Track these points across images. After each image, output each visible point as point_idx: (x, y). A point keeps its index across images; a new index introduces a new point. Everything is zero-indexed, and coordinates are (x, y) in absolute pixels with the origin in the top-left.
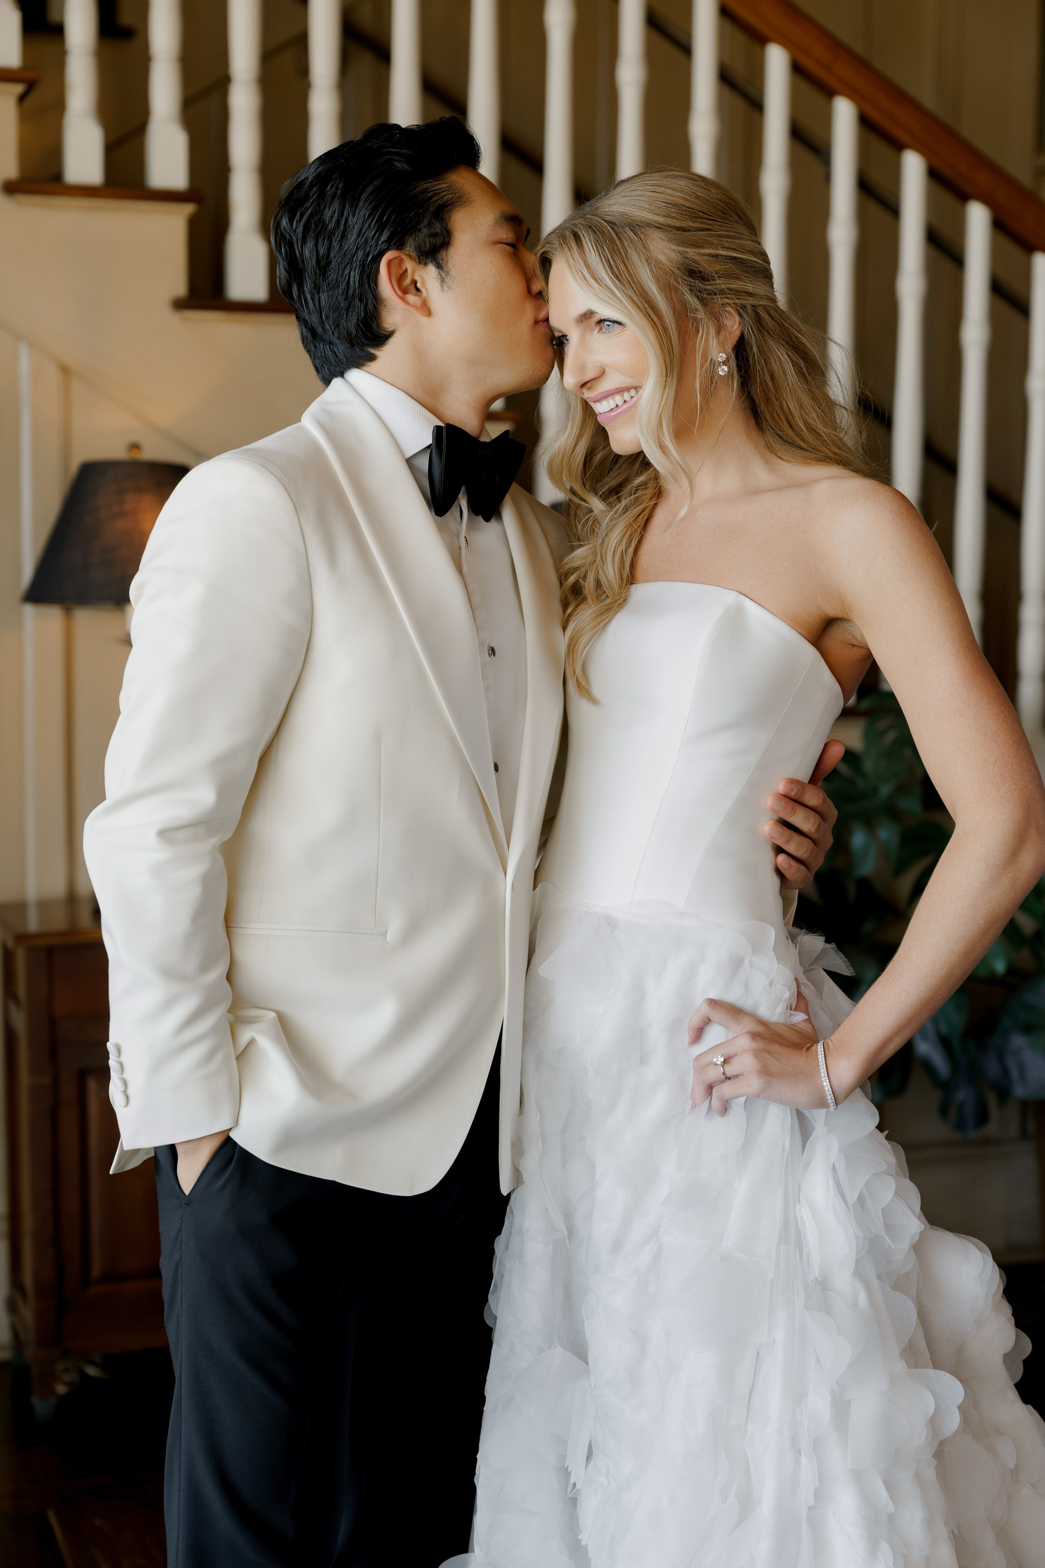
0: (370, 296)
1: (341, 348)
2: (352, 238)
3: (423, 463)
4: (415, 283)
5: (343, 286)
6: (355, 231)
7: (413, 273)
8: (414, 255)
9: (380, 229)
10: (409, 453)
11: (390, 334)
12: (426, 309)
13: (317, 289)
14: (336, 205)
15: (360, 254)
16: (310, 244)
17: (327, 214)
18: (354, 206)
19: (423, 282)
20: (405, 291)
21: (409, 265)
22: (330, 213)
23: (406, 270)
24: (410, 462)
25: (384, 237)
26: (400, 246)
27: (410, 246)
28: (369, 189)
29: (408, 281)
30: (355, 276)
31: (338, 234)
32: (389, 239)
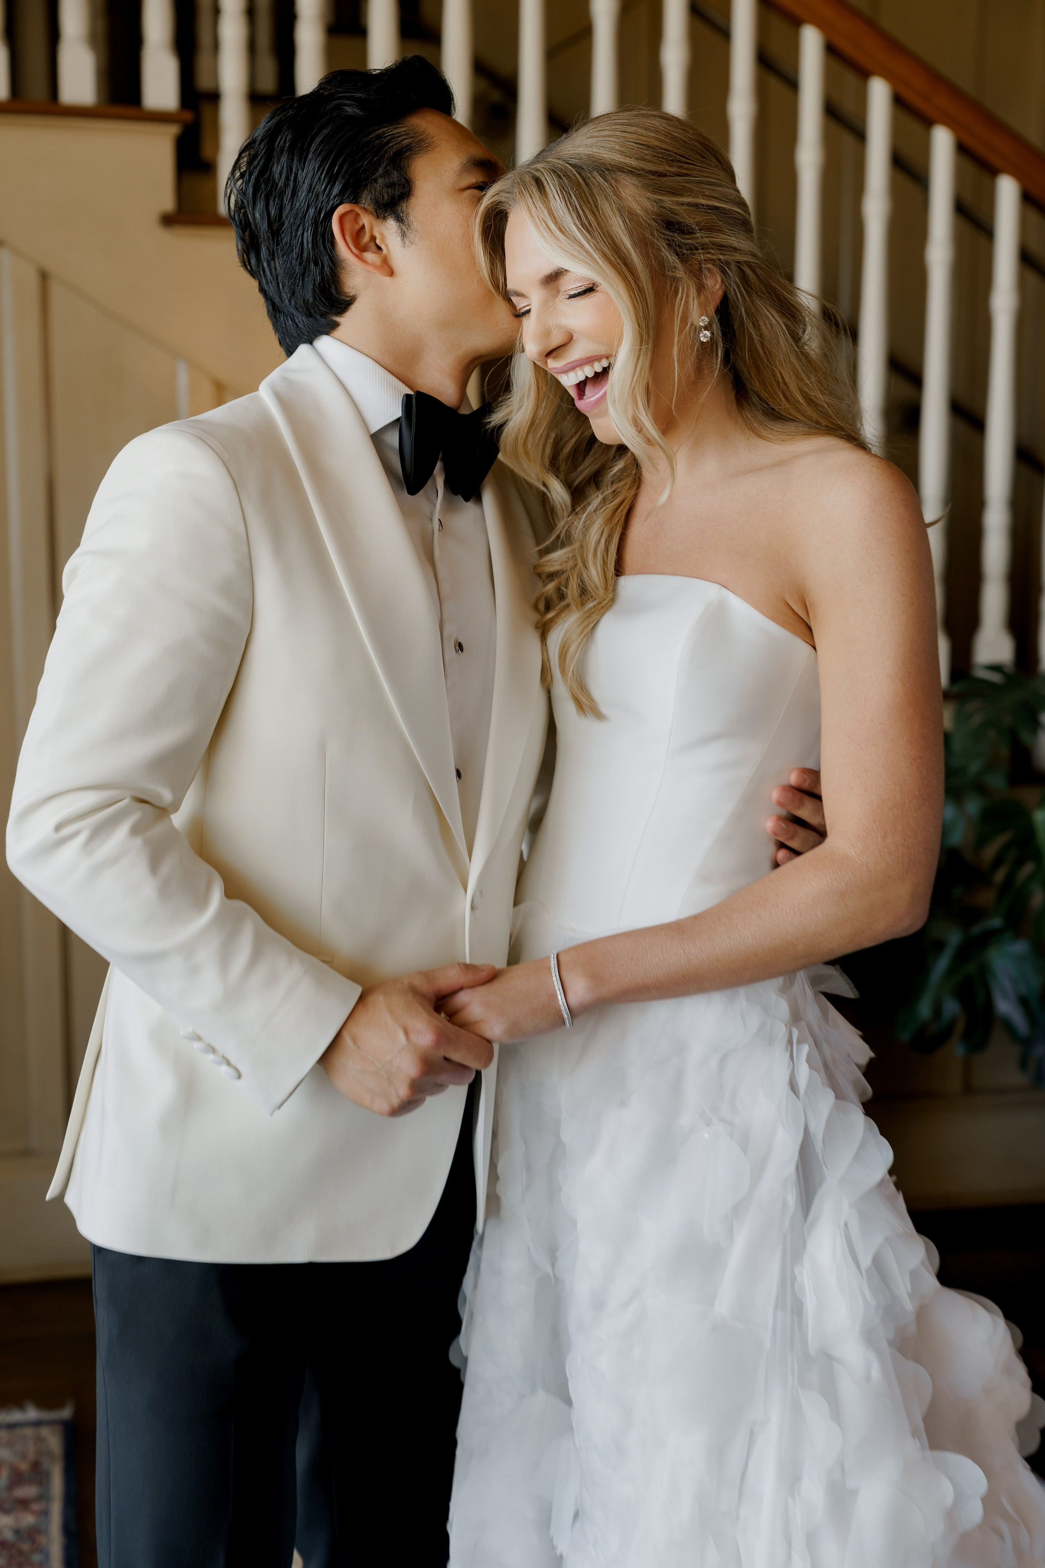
0: (326, 259)
2: (302, 194)
3: (393, 438)
4: (374, 239)
5: (296, 250)
6: (305, 187)
7: (371, 229)
8: (370, 208)
9: (332, 181)
10: (375, 428)
11: (354, 298)
12: (388, 269)
14: (284, 160)
15: (312, 211)
16: (260, 206)
17: (276, 169)
18: (303, 159)
19: (383, 238)
20: (362, 249)
21: (366, 220)
22: (278, 169)
23: (363, 226)
24: (374, 438)
25: (335, 191)
26: (355, 200)
27: (366, 198)
28: (318, 140)
29: (366, 238)
30: (308, 236)
31: (289, 192)
32: (342, 192)
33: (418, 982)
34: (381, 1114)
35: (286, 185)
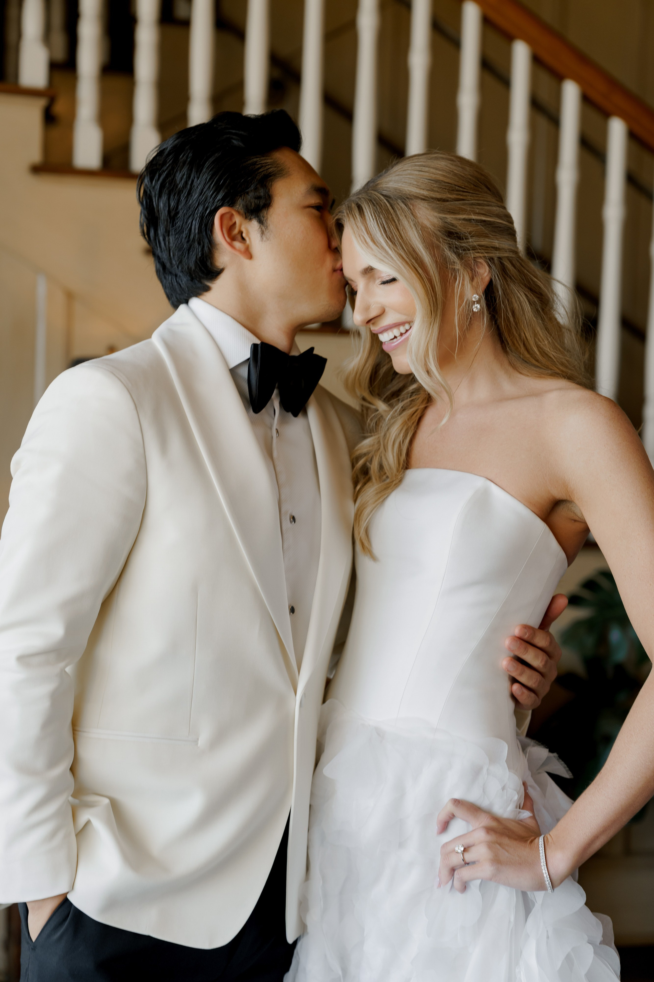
1: (184, 280)
2: (195, 196)
3: (244, 372)
4: (241, 233)
5: (186, 232)
6: (198, 190)
7: (240, 226)
8: (242, 211)
9: (217, 190)
10: (233, 364)
11: (222, 270)
12: (248, 254)
13: (167, 232)
14: (185, 170)
15: (201, 208)
16: (164, 198)
17: (178, 176)
18: (199, 171)
19: (248, 233)
20: (233, 239)
21: (237, 219)
22: (180, 176)
23: (235, 223)
24: (233, 372)
25: (219, 197)
26: (231, 204)
27: (240, 204)
28: (211, 160)
29: (236, 231)
30: (196, 225)
31: (185, 192)
32: (224, 198)
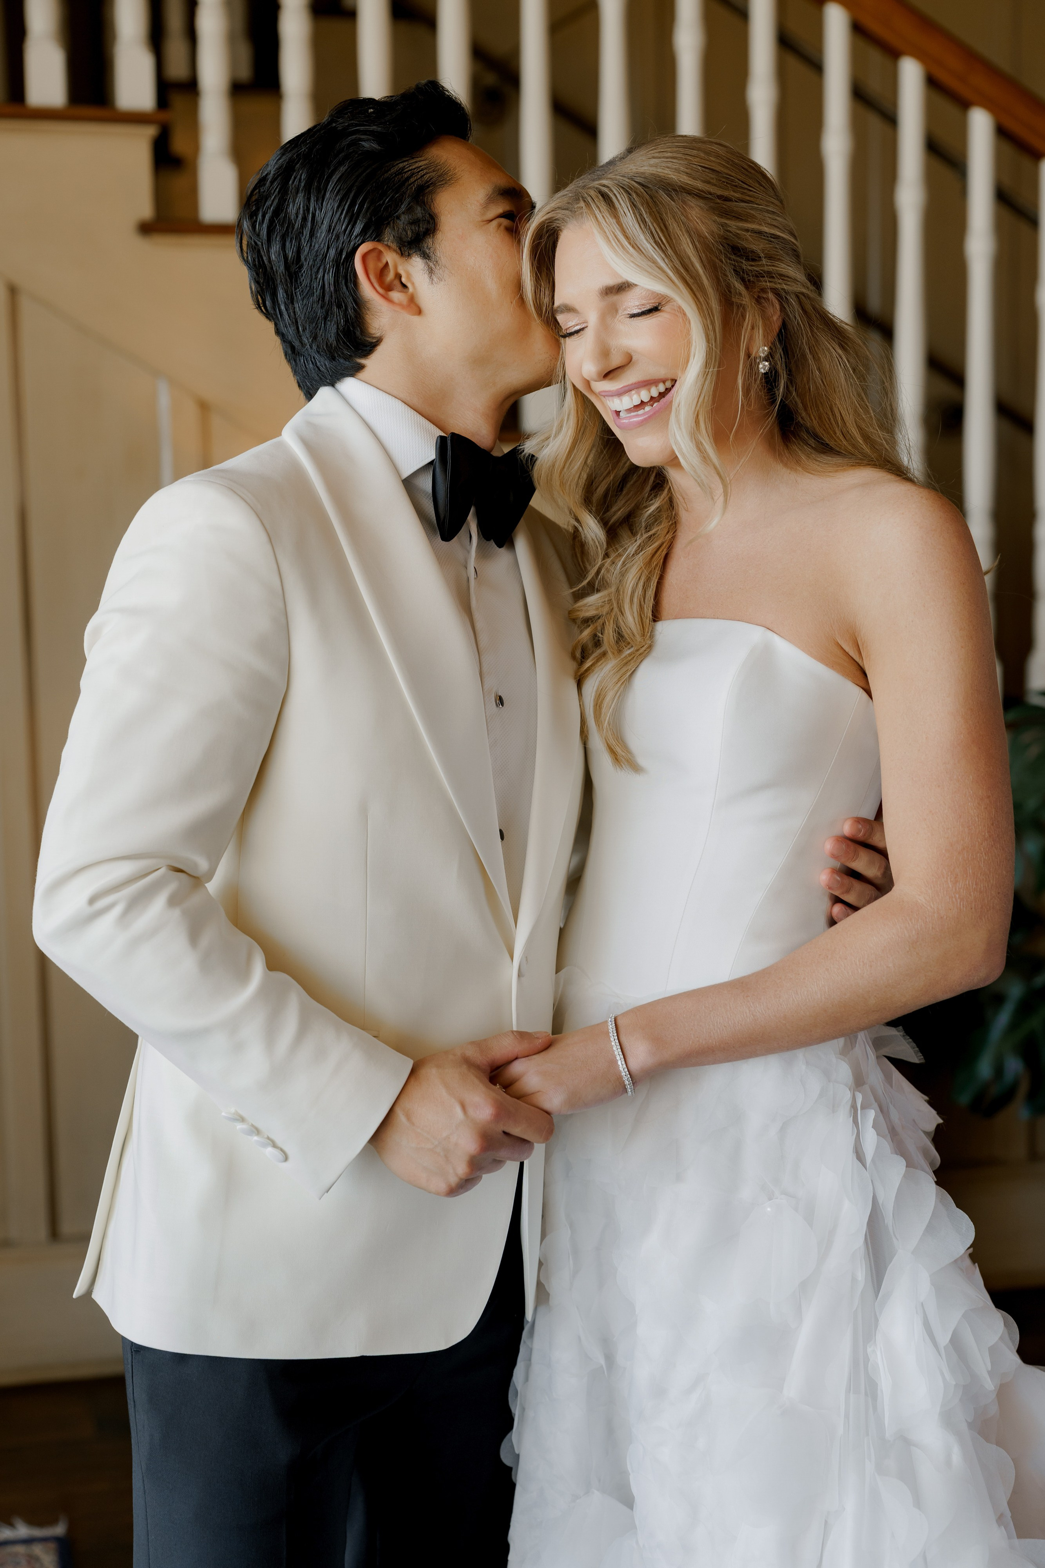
0: (349, 300)
1: (323, 361)
2: (322, 234)
4: (399, 277)
5: (317, 293)
6: (325, 227)
7: (396, 267)
8: (394, 246)
9: (353, 221)
10: (407, 471)
11: (379, 340)
12: (414, 307)
14: (300, 199)
15: (332, 253)
16: (275, 248)
17: (292, 210)
18: (320, 198)
19: (409, 276)
20: (388, 288)
21: (390, 257)
22: (295, 207)
23: (387, 264)
24: (408, 483)
25: (358, 228)
26: (378, 238)
27: (389, 236)
28: (336, 177)
29: (391, 276)
30: (330, 278)
31: (306, 232)
32: (364, 231)
33: (471, 1053)
34: (438, 1194)
35: (303, 226)
